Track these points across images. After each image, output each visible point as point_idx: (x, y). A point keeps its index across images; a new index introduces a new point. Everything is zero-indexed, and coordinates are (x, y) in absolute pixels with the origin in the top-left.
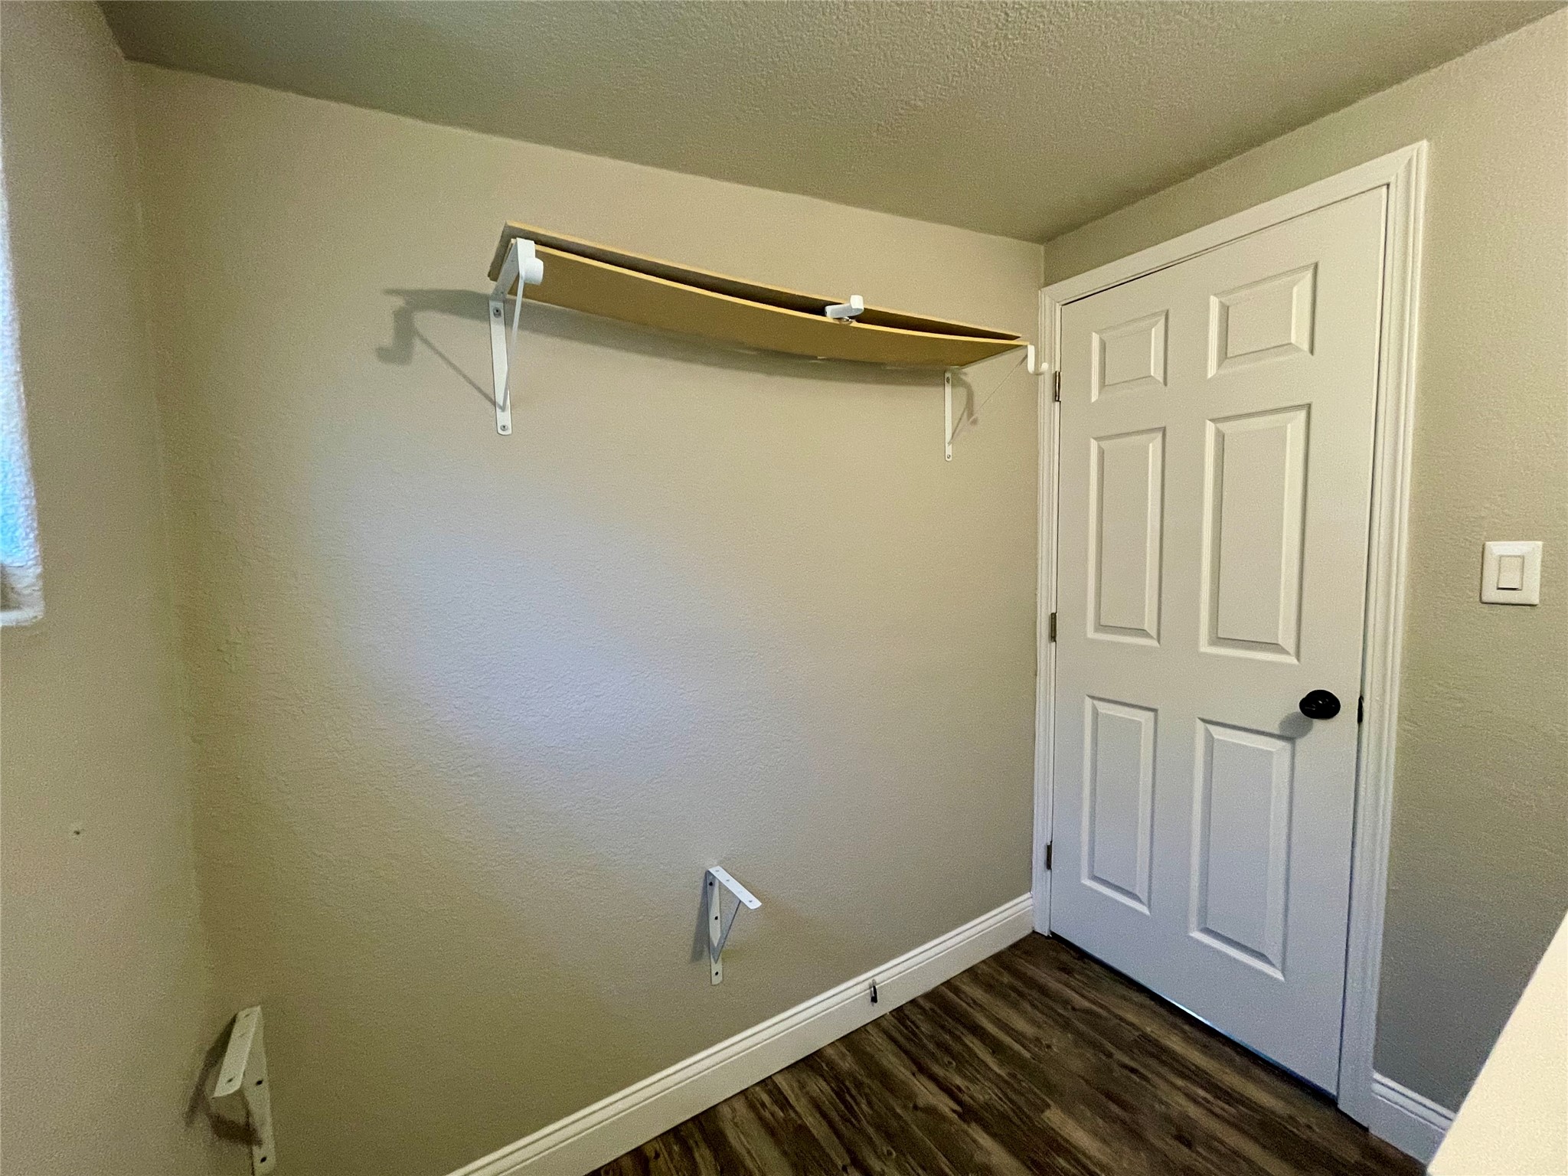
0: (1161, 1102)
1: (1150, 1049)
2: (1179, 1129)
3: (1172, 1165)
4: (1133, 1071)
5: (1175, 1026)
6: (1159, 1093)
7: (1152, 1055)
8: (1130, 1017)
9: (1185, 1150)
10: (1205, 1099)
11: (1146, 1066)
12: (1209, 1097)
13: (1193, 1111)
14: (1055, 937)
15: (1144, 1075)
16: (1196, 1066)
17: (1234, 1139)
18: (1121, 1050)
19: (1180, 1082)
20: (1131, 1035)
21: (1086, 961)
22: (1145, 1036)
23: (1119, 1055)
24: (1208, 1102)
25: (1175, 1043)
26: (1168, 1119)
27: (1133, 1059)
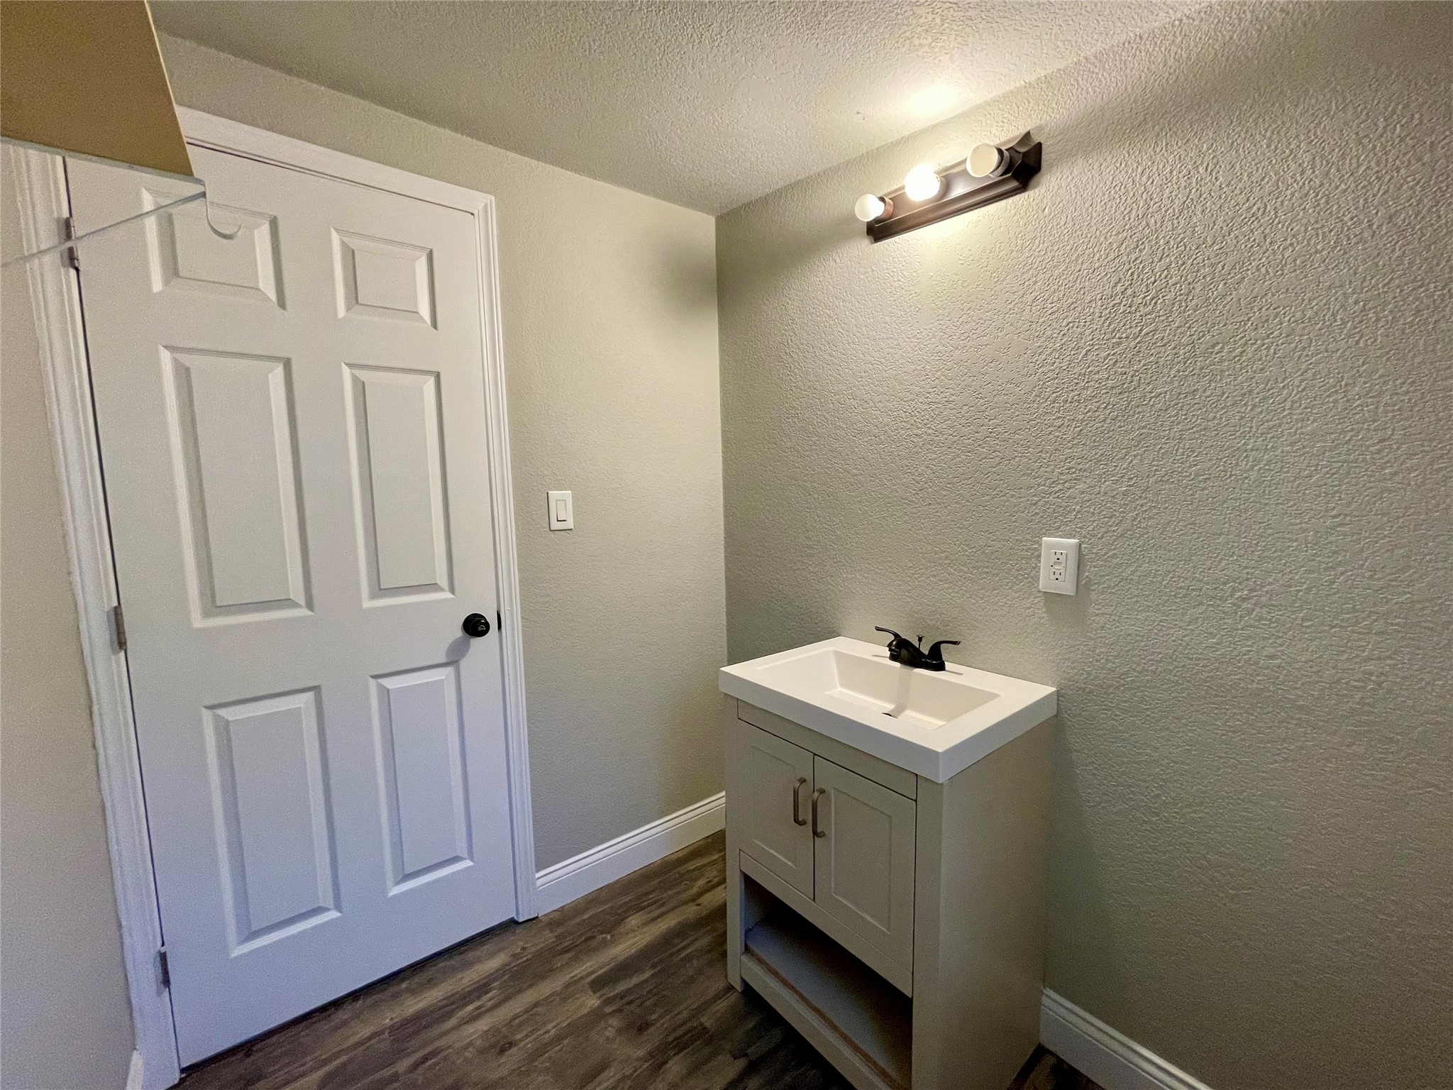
0: (466, 1048)
1: (410, 1030)
2: (492, 1046)
3: (523, 1069)
4: (425, 1059)
5: (396, 996)
6: (457, 1045)
7: (416, 1033)
8: (365, 1031)
9: (514, 1050)
10: (477, 1009)
11: (426, 1044)
12: (476, 1004)
13: (483, 1025)
14: (189, 1071)
15: (433, 1051)
16: (444, 999)
17: (517, 1005)
18: (395, 1062)
19: (453, 1022)
20: (384, 1044)
21: (259, 1046)
22: (393, 1029)
23: (403, 1065)
24: (480, 1007)
25: (413, 1005)
26: (481, 1052)
27: (408, 1055)
